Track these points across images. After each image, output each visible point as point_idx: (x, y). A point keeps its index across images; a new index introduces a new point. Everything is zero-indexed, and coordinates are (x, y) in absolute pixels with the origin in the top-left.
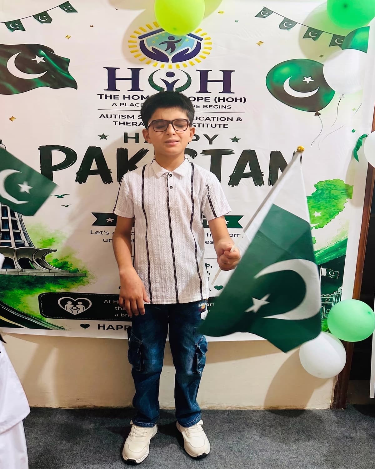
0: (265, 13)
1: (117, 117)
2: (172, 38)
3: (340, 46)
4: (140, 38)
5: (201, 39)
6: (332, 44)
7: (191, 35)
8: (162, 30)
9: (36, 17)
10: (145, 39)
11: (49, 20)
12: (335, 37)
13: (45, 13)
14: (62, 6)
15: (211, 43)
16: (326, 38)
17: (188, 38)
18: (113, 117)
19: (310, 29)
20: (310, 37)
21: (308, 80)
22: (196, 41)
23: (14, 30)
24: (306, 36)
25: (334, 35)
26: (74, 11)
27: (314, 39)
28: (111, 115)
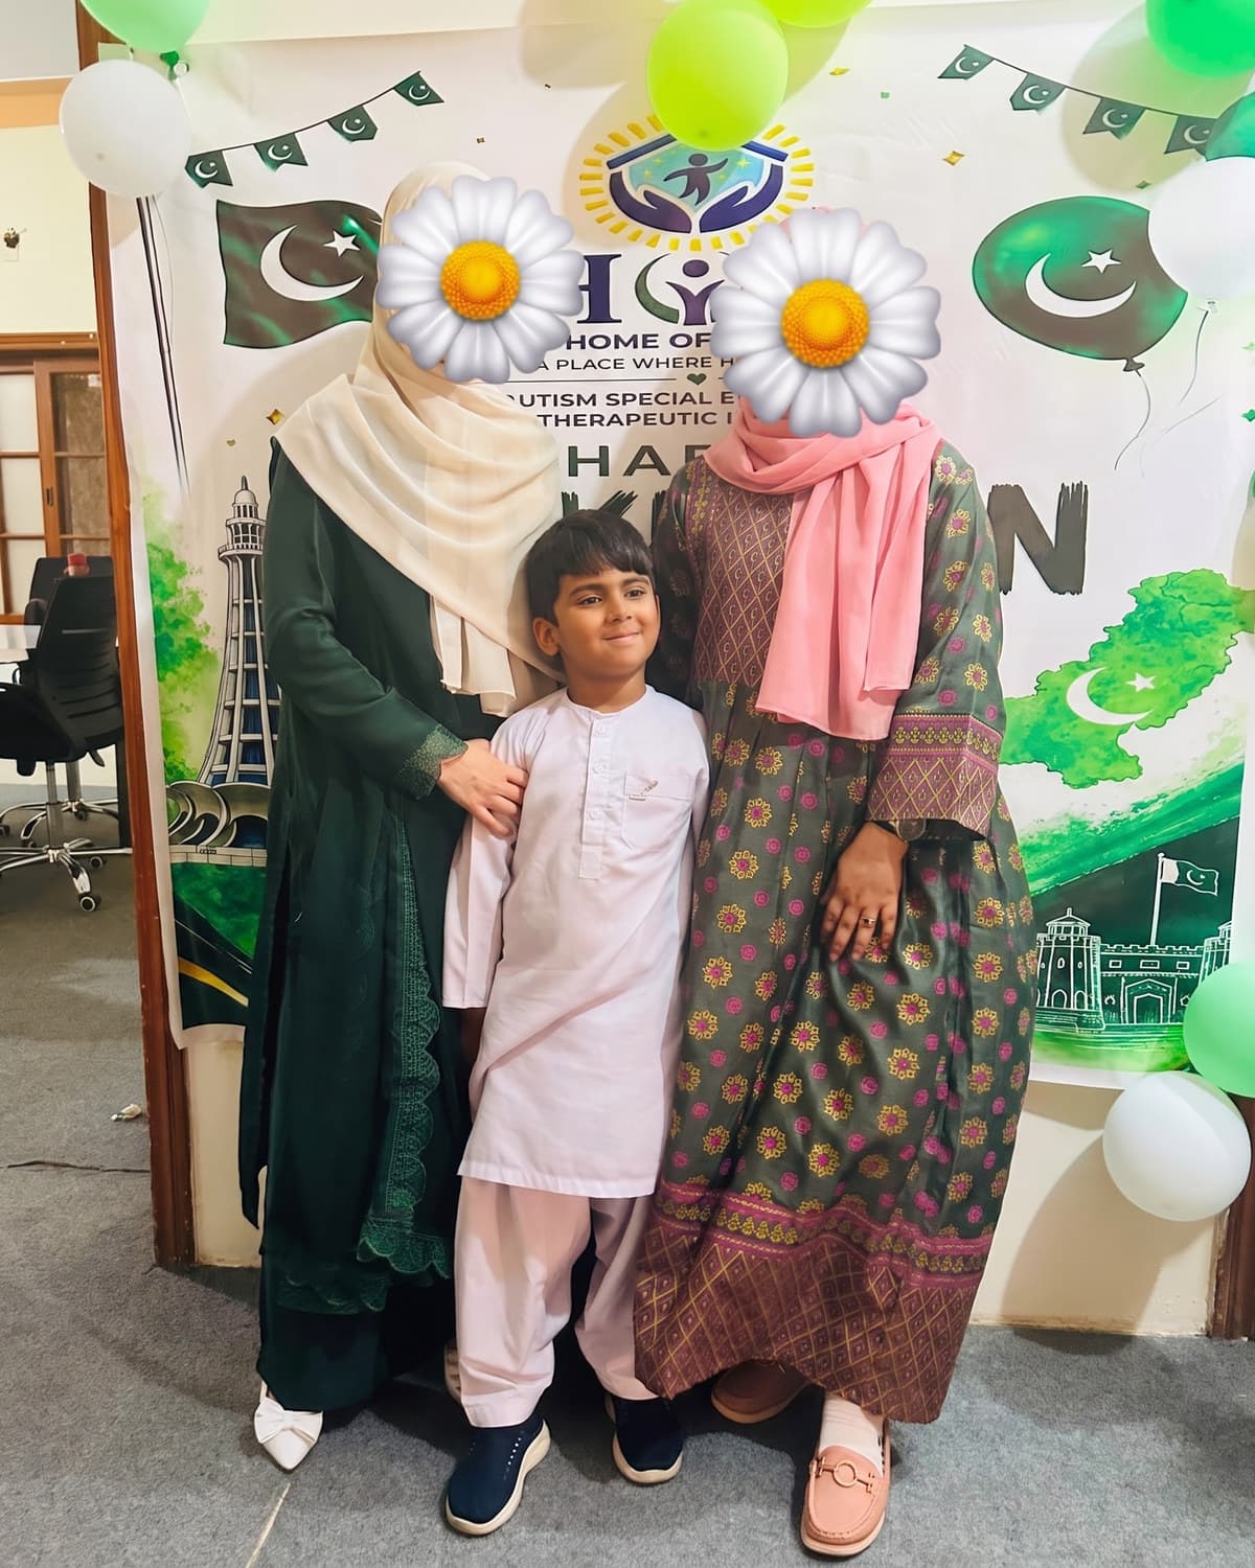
0: (969, 64)
1: (550, 400)
2: (698, 159)
3: (1201, 151)
4: (611, 165)
5: (782, 157)
6: (1175, 145)
8: (668, 139)
9: (335, 123)
10: (624, 169)
11: (368, 131)
12: (1184, 122)
13: (358, 111)
14: (402, 89)
15: (809, 168)
16: (1153, 130)
17: (747, 157)
18: (539, 400)
19: (1106, 104)
20: (1107, 129)
21: (1101, 261)
22: (768, 162)
23: (276, 165)
24: (1094, 127)
25: (1180, 116)
26: (434, 99)
27: (1117, 133)
28: (533, 397)
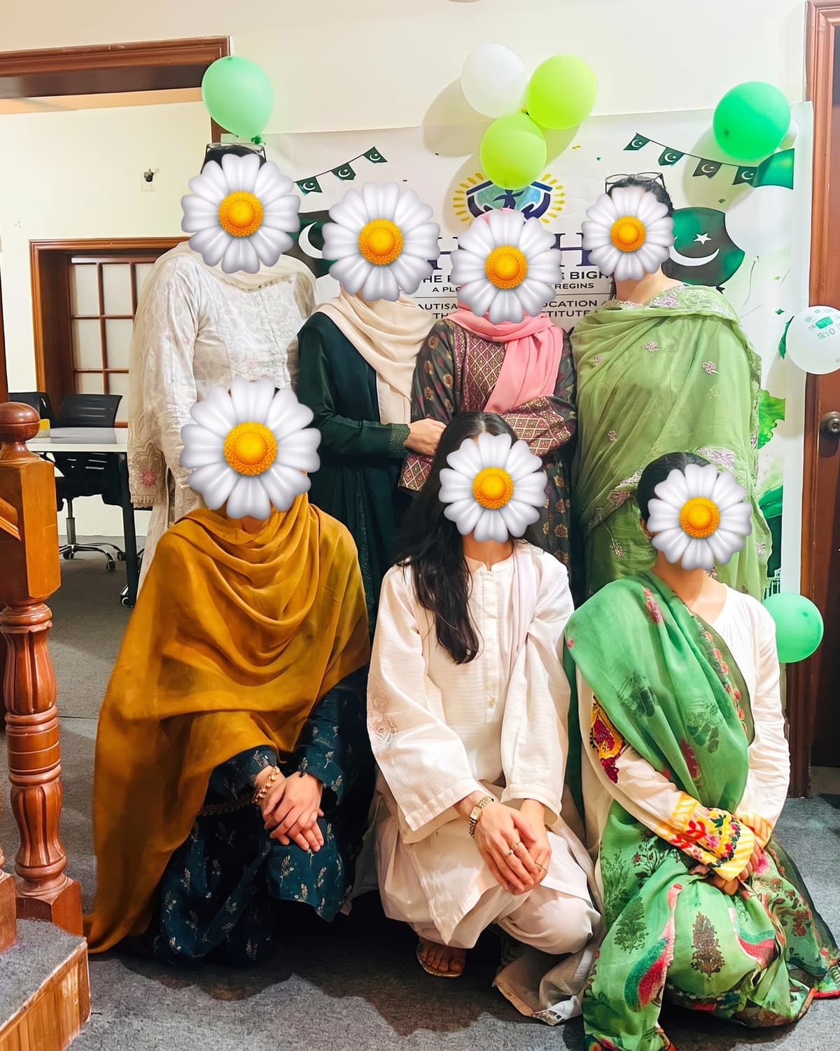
0: (639, 142)
1: (439, 307)
3: (750, 182)
4: (468, 193)
5: (548, 189)
6: (738, 181)
7: (535, 184)
9: (335, 172)
10: (475, 194)
11: (352, 176)
12: (741, 169)
13: (347, 166)
14: (367, 155)
15: (562, 195)
16: (727, 174)
17: (533, 189)
18: (434, 307)
19: (703, 161)
20: (704, 174)
21: (703, 239)
22: (543, 192)
23: (307, 192)
24: (698, 173)
25: (740, 167)
26: (383, 160)
27: (710, 175)
28: (431, 305)
